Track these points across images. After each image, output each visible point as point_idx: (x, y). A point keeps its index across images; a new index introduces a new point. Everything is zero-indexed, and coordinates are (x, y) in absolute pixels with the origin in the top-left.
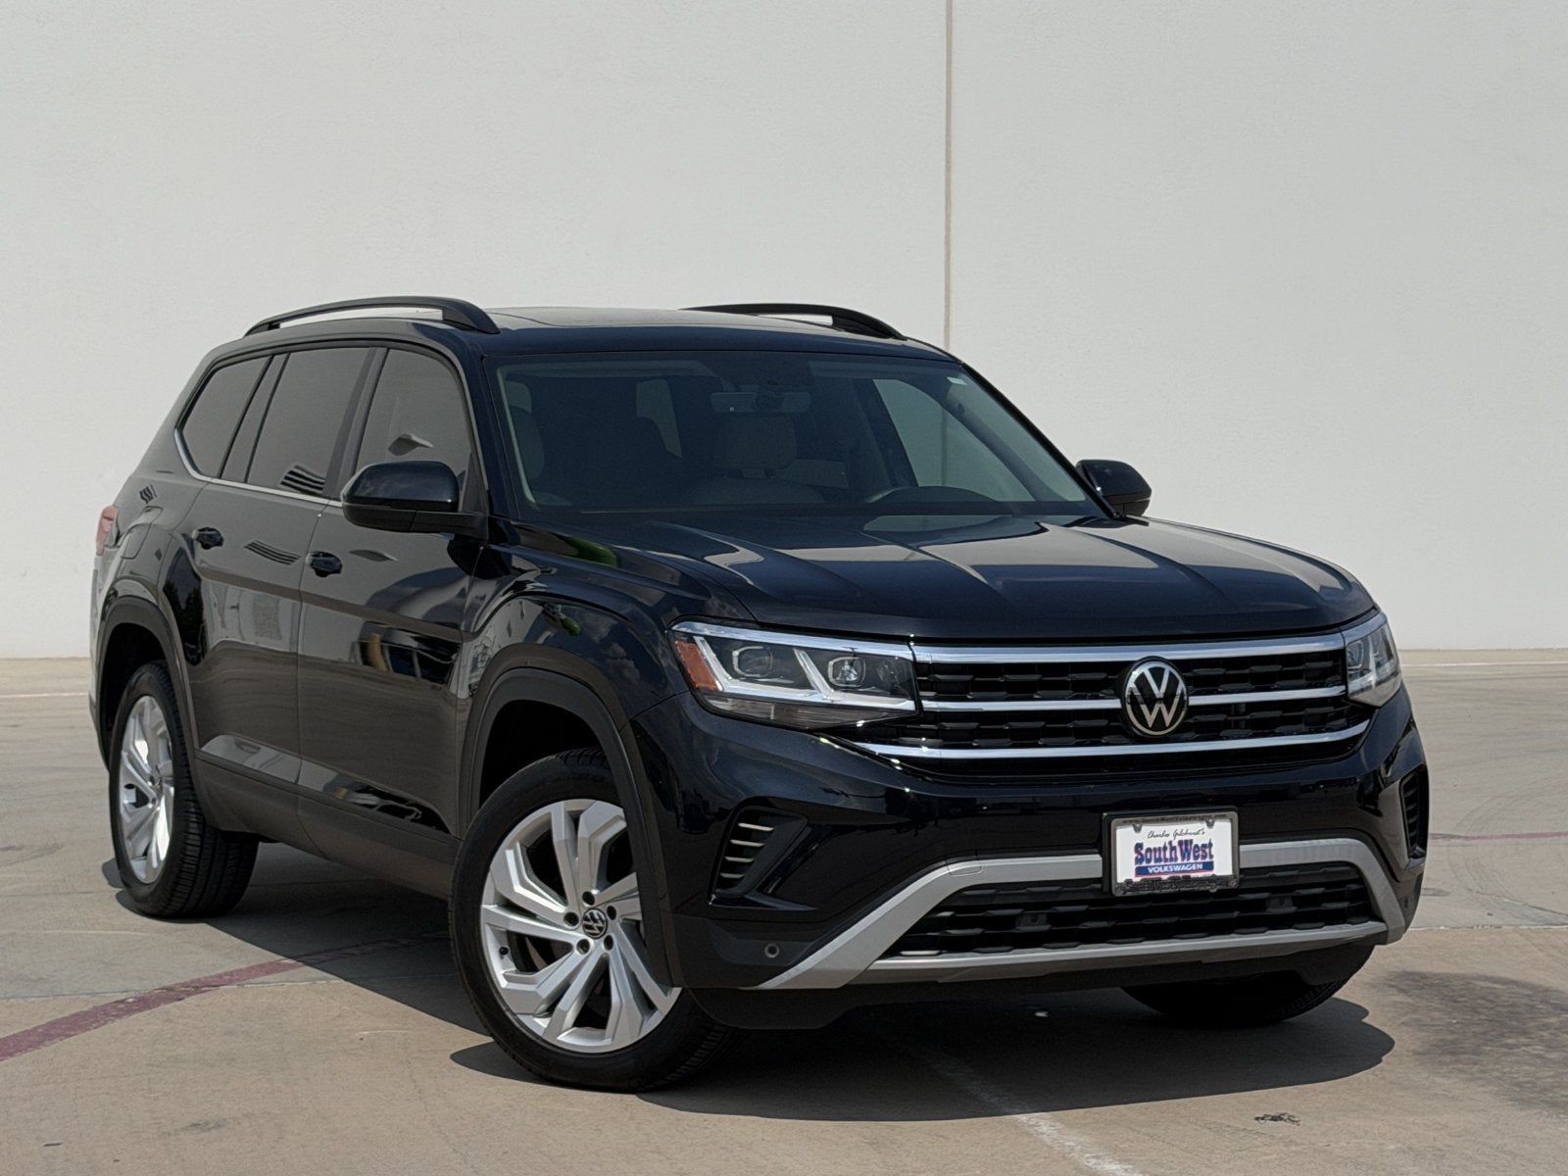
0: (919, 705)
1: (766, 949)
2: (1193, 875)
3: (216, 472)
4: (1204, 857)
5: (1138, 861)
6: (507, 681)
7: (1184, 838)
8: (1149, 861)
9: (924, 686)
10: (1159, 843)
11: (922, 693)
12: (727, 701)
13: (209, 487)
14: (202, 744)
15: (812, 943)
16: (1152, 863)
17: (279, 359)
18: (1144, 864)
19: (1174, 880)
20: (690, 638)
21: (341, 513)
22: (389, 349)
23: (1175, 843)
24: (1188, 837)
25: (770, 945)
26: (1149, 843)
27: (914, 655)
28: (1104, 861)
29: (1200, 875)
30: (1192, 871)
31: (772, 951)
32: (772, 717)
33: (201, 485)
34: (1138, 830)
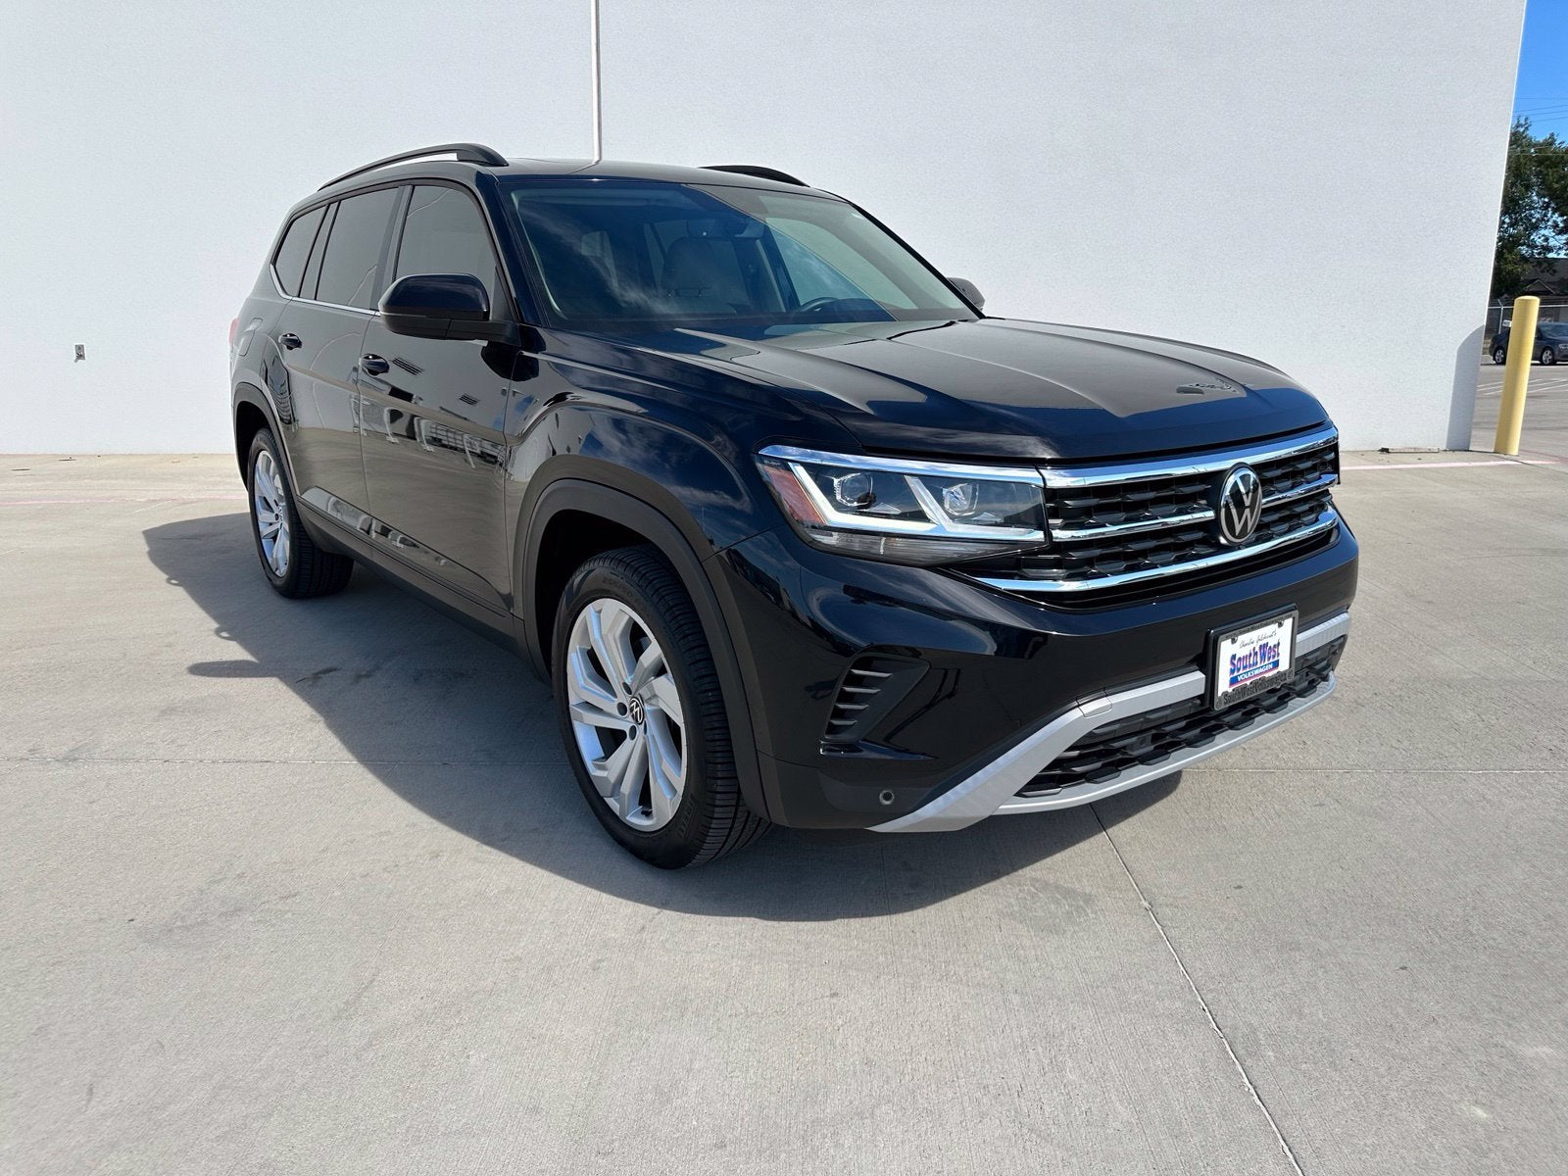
0: (1048, 535)
1: (881, 795)
2: (1267, 675)
3: (296, 294)
4: (1274, 657)
5: (1232, 672)
6: (559, 489)
7: (1262, 643)
8: (1239, 670)
9: (1054, 514)
10: (1246, 651)
11: (1051, 521)
12: (831, 535)
13: (291, 303)
14: (302, 494)
15: (932, 789)
16: (1241, 672)
17: (334, 207)
18: (1236, 674)
19: (1255, 684)
20: (784, 464)
21: (382, 321)
22: (414, 187)
23: (1257, 649)
24: (1264, 642)
25: (885, 792)
26: (1242, 652)
27: (1044, 479)
28: (1206, 678)
29: (1270, 674)
30: (1267, 672)
31: (887, 797)
32: (882, 551)
33: (285, 302)
34: (1234, 641)
